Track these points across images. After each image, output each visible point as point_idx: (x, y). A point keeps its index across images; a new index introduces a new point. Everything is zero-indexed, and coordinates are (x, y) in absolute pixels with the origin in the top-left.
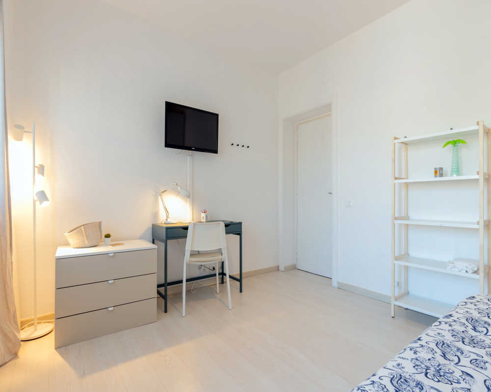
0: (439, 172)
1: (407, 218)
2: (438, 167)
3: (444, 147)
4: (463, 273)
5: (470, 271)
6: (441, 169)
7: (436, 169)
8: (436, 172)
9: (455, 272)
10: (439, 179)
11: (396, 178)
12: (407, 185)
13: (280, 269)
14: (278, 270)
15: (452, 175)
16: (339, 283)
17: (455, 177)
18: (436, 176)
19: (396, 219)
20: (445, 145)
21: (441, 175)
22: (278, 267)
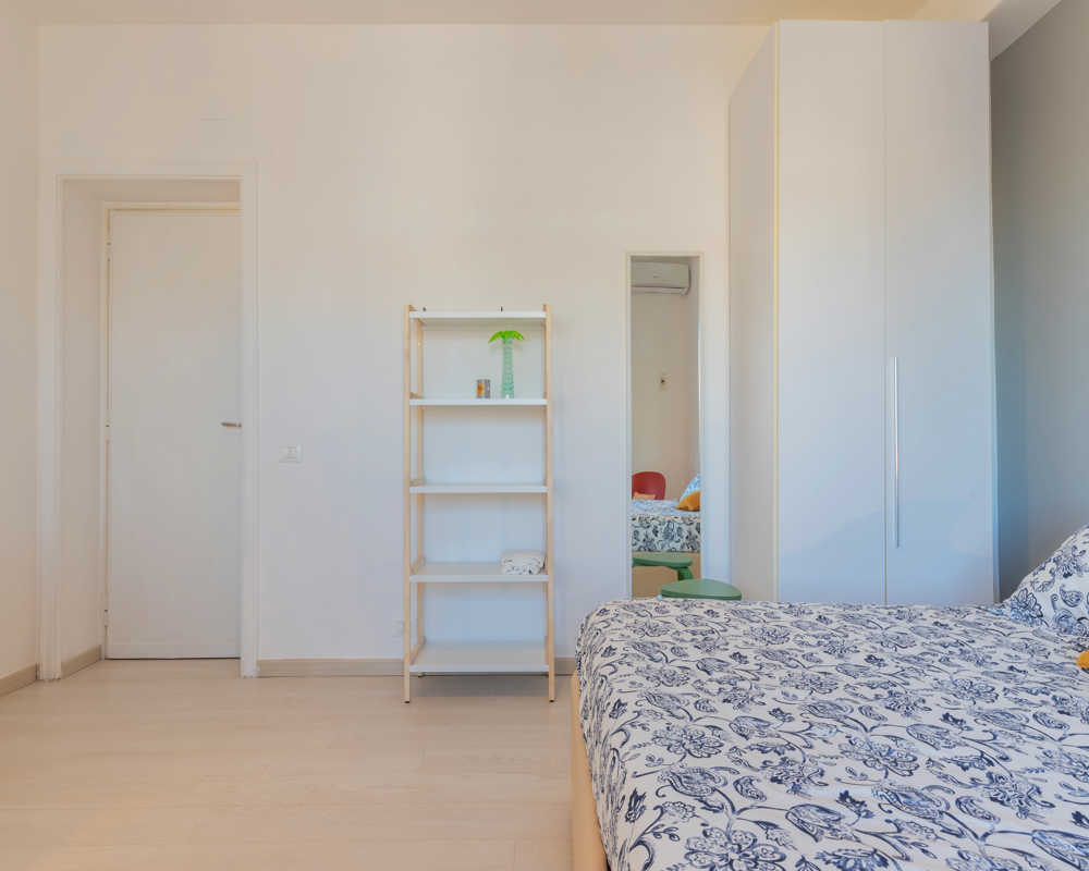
0: (483, 388)
1: (422, 481)
2: (483, 378)
3: (491, 341)
4: (526, 577)
5: (535, 572)
6: (488, 382)
7: (479, 382)
8: (480, 388)
9: (514, 577)
10: (484, 402)
11: (412, 396)
12: (423, 411)
13: (43, 674)
14: (37, 679)
15: (503, 396)
16: (260, 663)
17: (508, 401)
18: (479, 396)
19: (412, 484)
20: (493, 338)
21: (488, 396)
22: (37, 668)
